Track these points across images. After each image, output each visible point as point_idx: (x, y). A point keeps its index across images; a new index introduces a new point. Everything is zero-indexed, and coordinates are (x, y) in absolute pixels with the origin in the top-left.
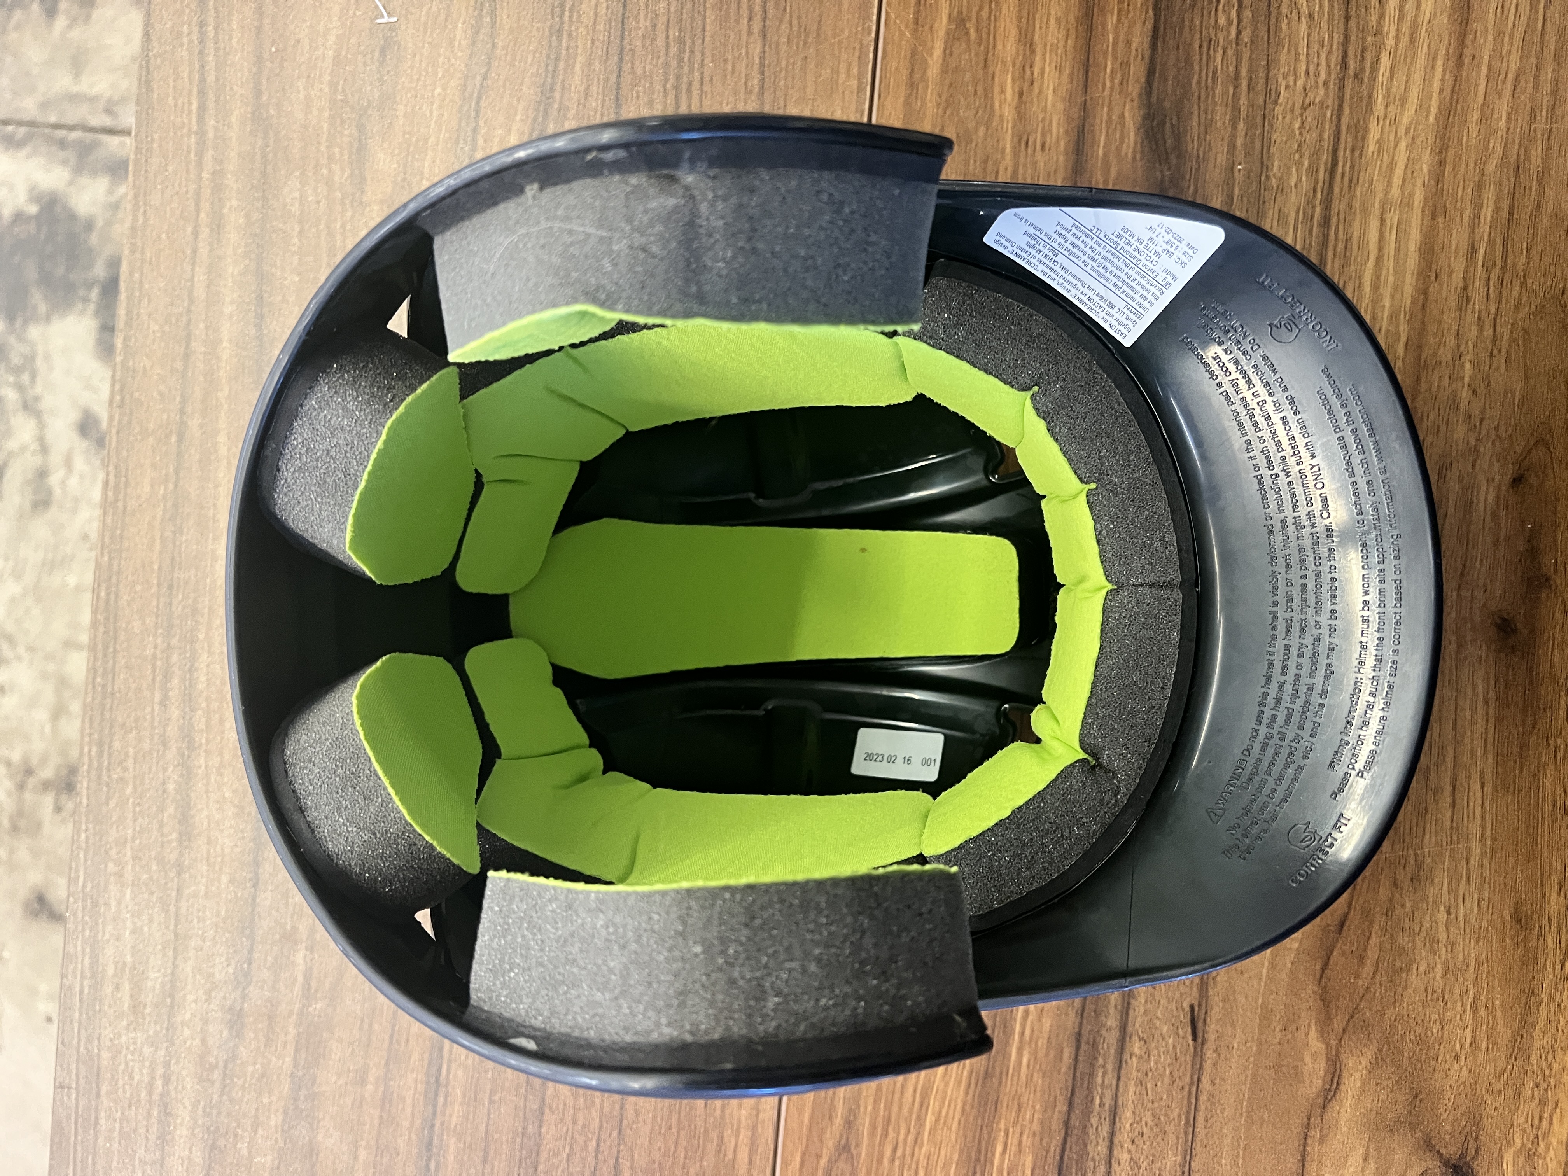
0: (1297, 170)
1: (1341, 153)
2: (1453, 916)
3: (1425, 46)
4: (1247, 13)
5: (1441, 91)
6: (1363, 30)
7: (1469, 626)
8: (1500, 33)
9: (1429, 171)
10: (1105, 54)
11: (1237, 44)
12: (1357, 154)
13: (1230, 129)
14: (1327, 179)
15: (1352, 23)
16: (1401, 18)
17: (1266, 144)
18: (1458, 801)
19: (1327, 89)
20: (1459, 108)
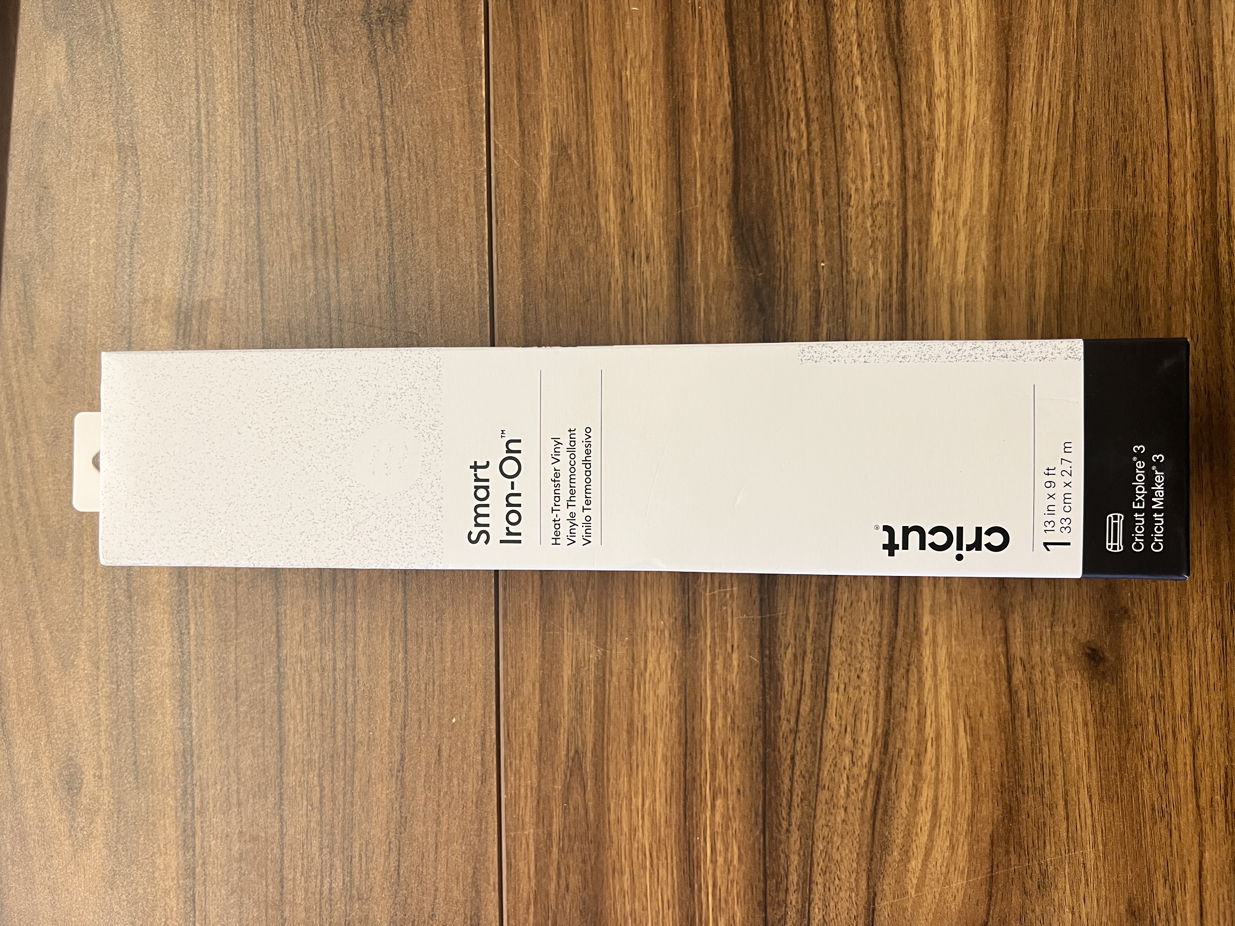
0: (873, 264)
1: (910, 246)
2: (1077, 915)
3: (973, 146)
4: (815, 126)
5: (991, 185)
6: (916, 136)
7: (1063, 658)
8: (1037, 130)
9: (987, 256)
10: (695, 169)
11: (809, 154)
12: (924, 244)
13: (810, 231)
14: (900, 270)
15: (907, 130)
16: (949, 122)
17: (844, 242)
18: (1071, 814)
19: (891, 190)
20: (1007, 199)
